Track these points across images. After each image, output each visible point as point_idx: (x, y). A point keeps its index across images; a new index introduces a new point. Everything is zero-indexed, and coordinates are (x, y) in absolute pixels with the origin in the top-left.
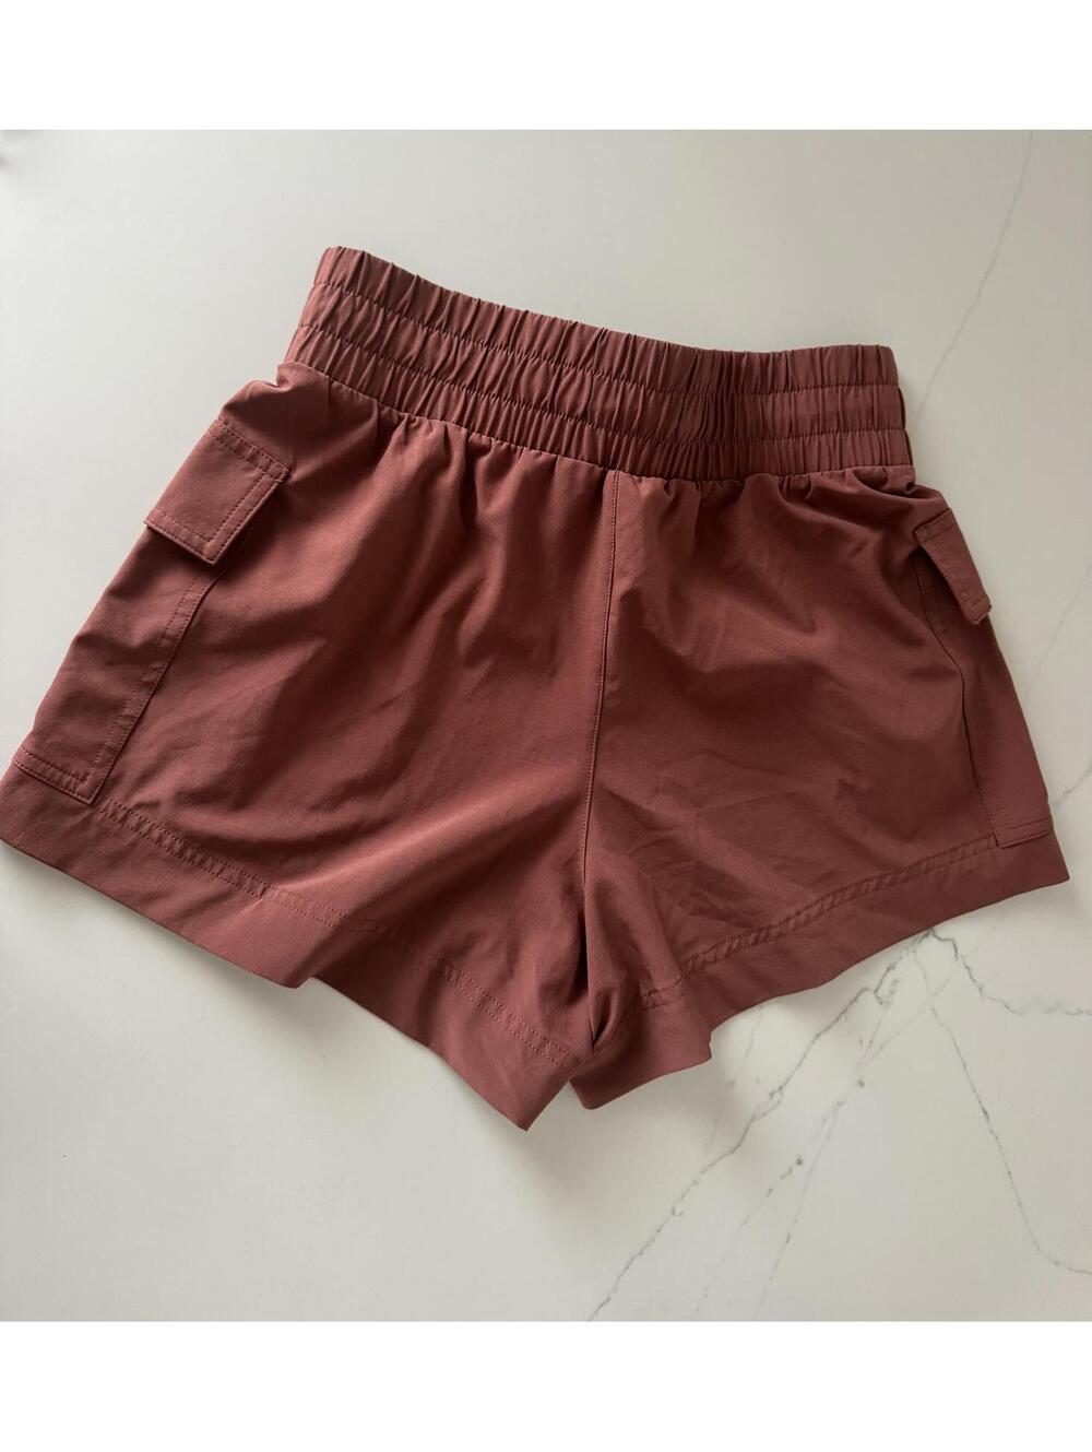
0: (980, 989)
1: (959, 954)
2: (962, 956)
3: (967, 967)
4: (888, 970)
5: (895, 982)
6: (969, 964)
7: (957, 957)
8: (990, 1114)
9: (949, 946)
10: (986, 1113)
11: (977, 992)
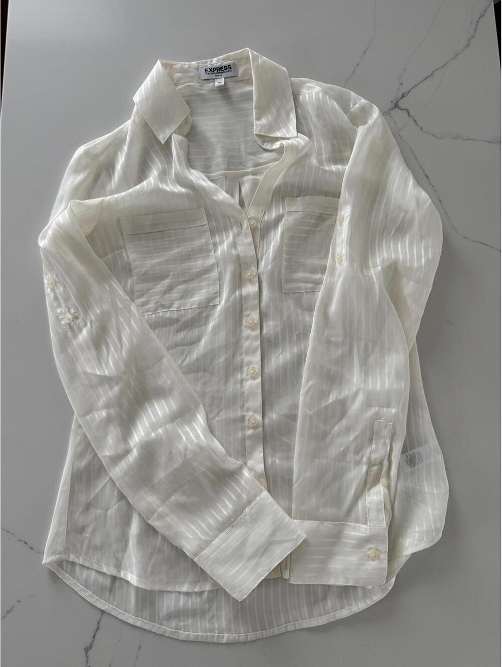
0: (421, 129)
1: (410, 115)
2: (412, 117)
6: (415, 118)
7: (409, 117)
8: (429, 177)
9: (406, 111)
10: (427, 176)
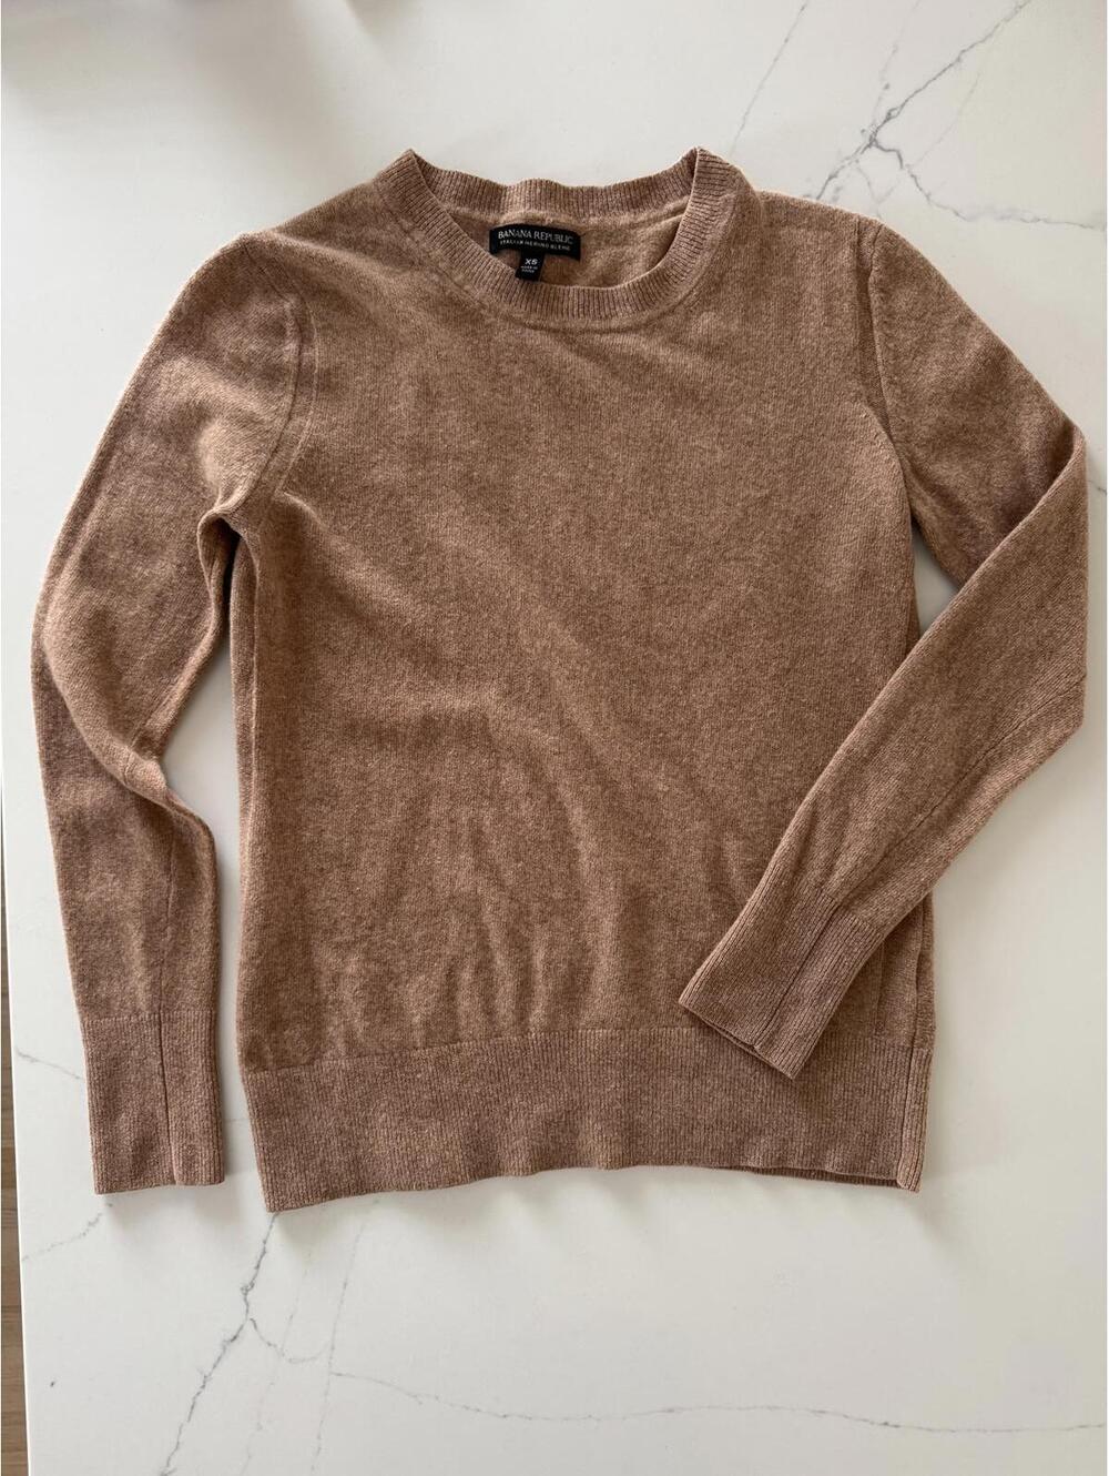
0: (928, 196)
1: (904, 163)
2: (908, 166)
3: (912, 176)
4: (830, 178)
5: (838, 189)
7: (901, 167)
9: (894, 154)
11: (925, 198)
